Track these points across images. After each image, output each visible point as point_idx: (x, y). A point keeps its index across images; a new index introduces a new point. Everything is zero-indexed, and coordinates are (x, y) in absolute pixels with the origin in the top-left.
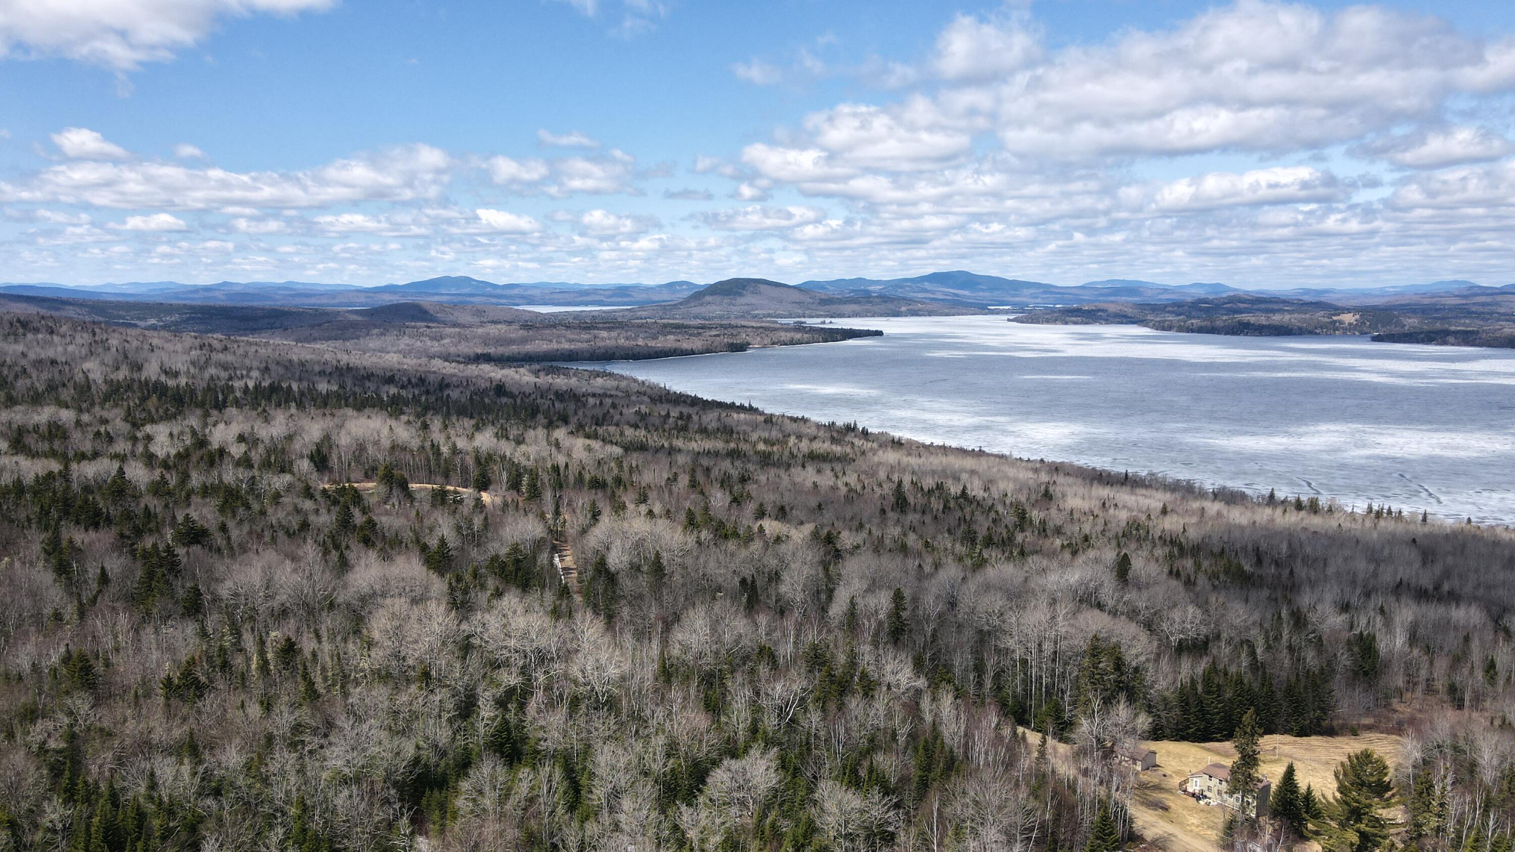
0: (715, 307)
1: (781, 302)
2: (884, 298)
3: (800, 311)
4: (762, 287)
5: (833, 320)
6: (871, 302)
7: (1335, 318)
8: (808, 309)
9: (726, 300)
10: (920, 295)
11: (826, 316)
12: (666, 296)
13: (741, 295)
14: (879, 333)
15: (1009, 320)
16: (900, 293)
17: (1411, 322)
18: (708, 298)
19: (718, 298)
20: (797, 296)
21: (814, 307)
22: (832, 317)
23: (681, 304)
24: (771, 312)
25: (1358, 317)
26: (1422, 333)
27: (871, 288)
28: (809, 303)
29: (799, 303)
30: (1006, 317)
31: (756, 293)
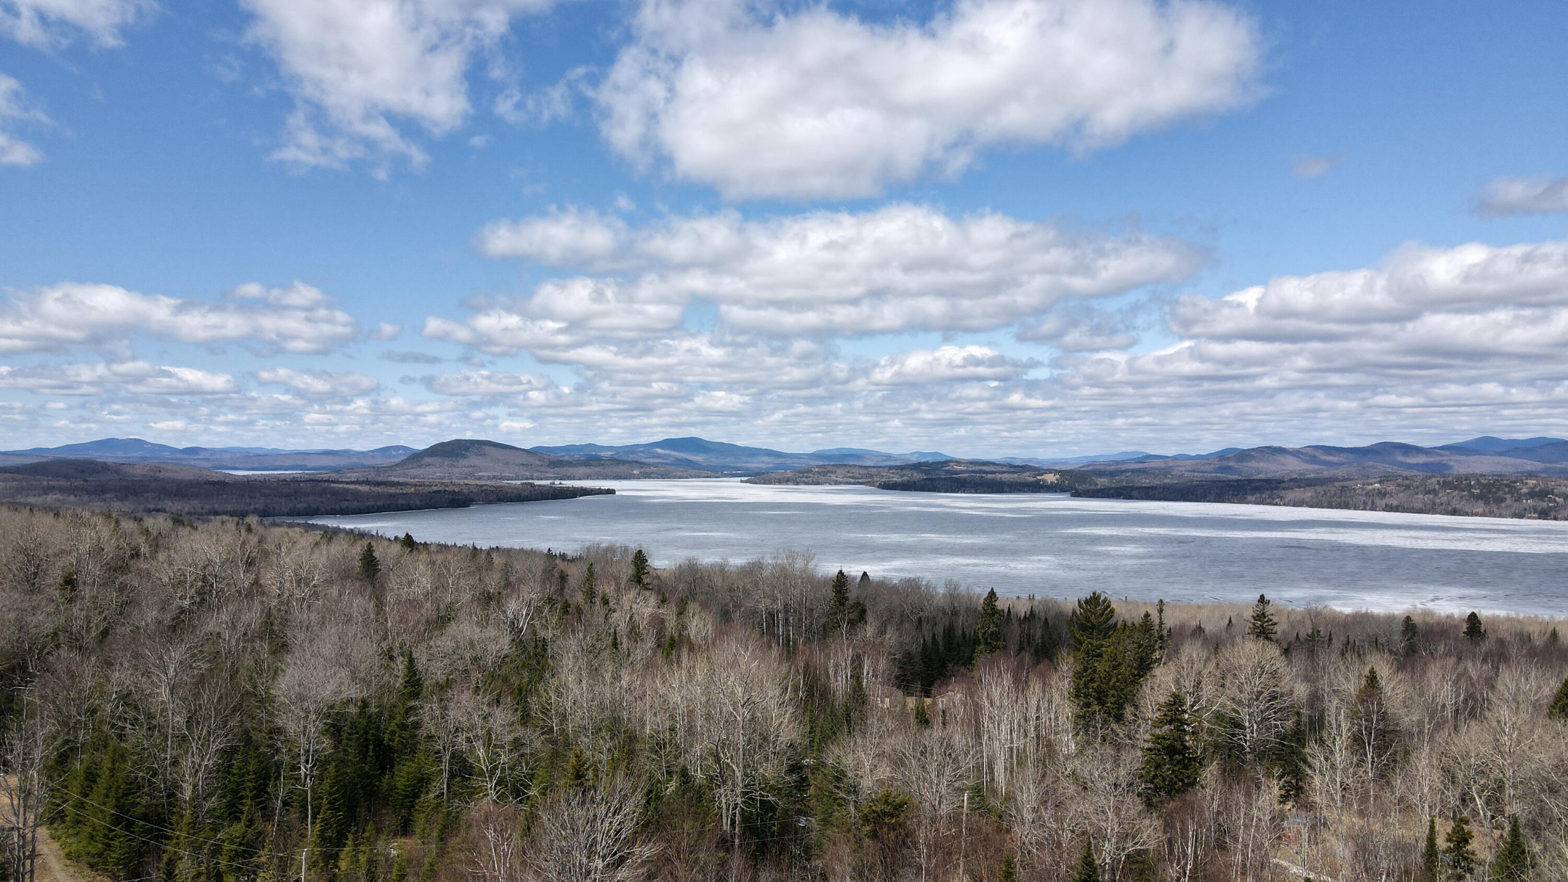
0: (434, 469)
1: (507, 464)
2: (614, 461)
3: (527, 474)
4: (487, 449)
5: (563, 482)
6: (603, 465)
7: (1039, 478)
8: (537, 471)
9: (448, 462)
10: (651, 461)
11: (556, 478)
12: (380, 461)
13: (464, 457)
14: (611, 492)
15: (742, 481)
16: (632, 457)
17: (1102, 482)
18: (428, 460)
19: (438, 460)
20: (525, 459)
21: (543, 469)
22: (561, 479)
23: (397, 465)
24: (496, 474)
25: (1058, 476)
26: (1110, 489)
27: (602, 454)
28: (538, 465)
29: (526, 465)
30: (739, 479)
31: (481, 455)
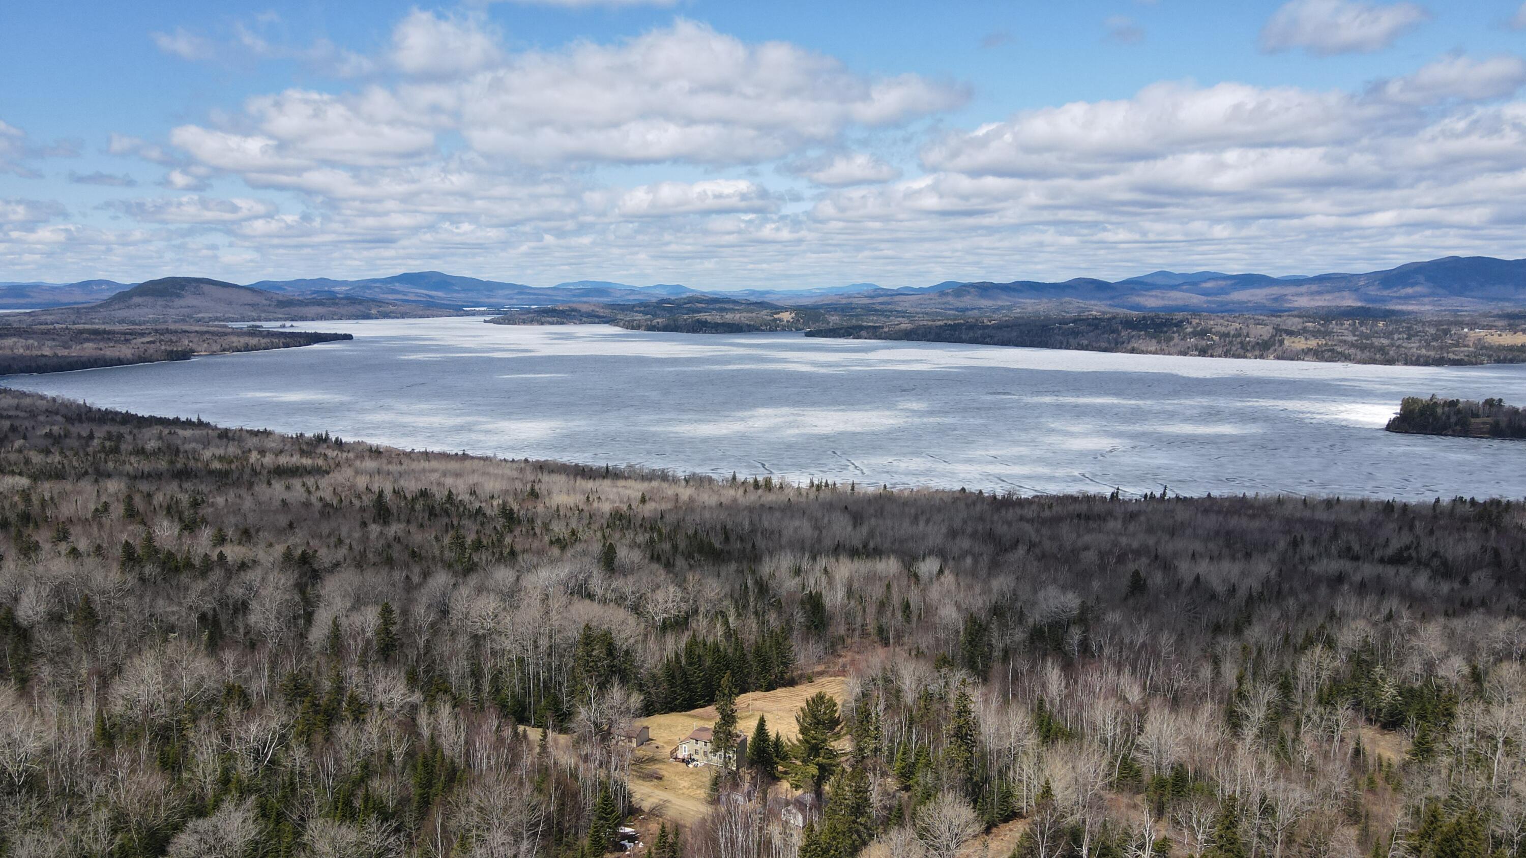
0: (146, 310)
1: (230, 303)
2: (351, 300)
3: (254, 314)
4: (206, 288)
5: (294, 324)
6: (337, 304)
7: (776, 316)
8: (264, 311)
9: (161, 302)
10: (391, 297)
11: (286, 319)
12: (79, 297)
13: (179, 296)
14: (348, 337)
15: (485, 321)
16: (368, 294)
17: (834, 319)
18: (137, 300)
19: (150, 300)
20: (249, 297)
21: (271, 309)
22: (293, 320)
23: (100, 306)
24: (219, 315)
25: (793, 315)
26: (841, 329)
27: (337, 289)
28: (264, 305)
29: (252, 305)
30: (482, 318)
31: (199, 294)
